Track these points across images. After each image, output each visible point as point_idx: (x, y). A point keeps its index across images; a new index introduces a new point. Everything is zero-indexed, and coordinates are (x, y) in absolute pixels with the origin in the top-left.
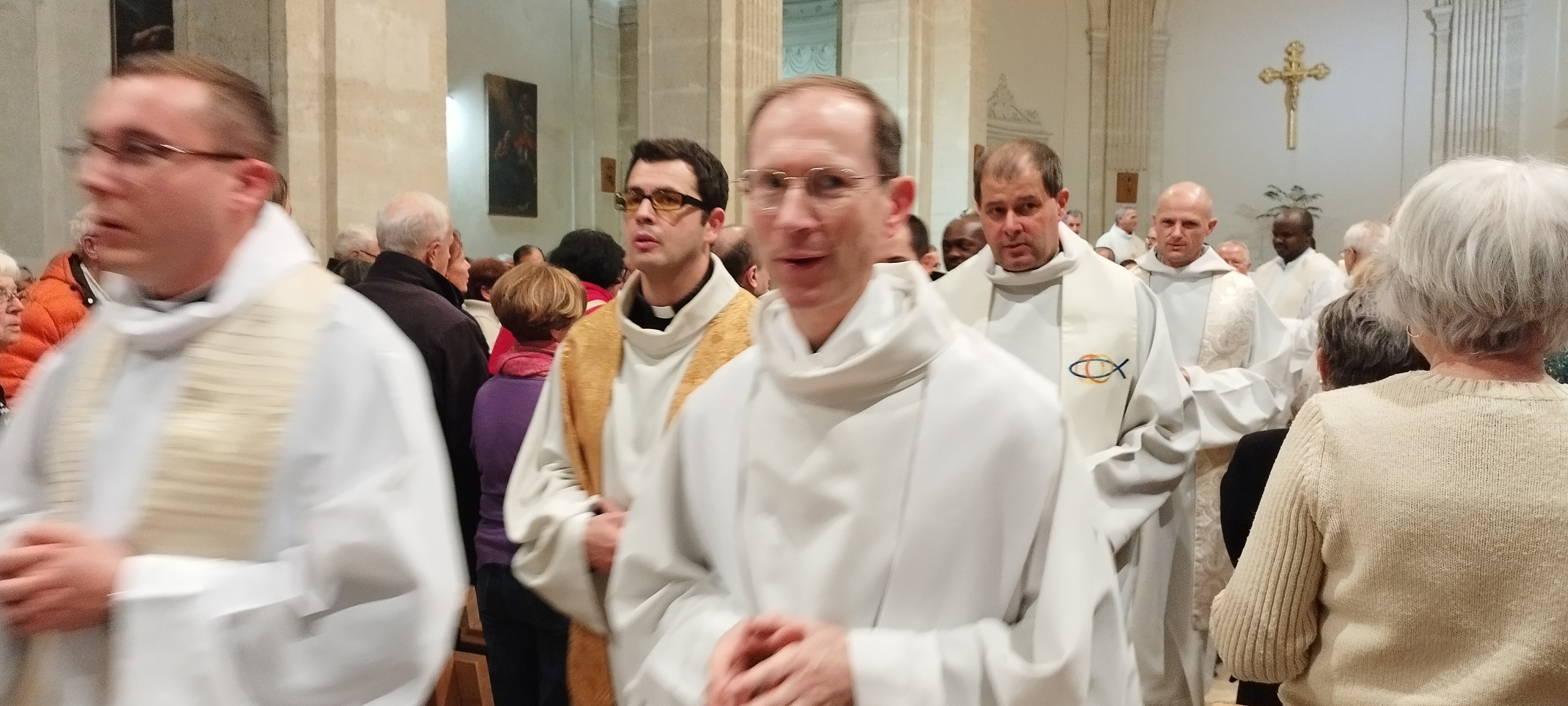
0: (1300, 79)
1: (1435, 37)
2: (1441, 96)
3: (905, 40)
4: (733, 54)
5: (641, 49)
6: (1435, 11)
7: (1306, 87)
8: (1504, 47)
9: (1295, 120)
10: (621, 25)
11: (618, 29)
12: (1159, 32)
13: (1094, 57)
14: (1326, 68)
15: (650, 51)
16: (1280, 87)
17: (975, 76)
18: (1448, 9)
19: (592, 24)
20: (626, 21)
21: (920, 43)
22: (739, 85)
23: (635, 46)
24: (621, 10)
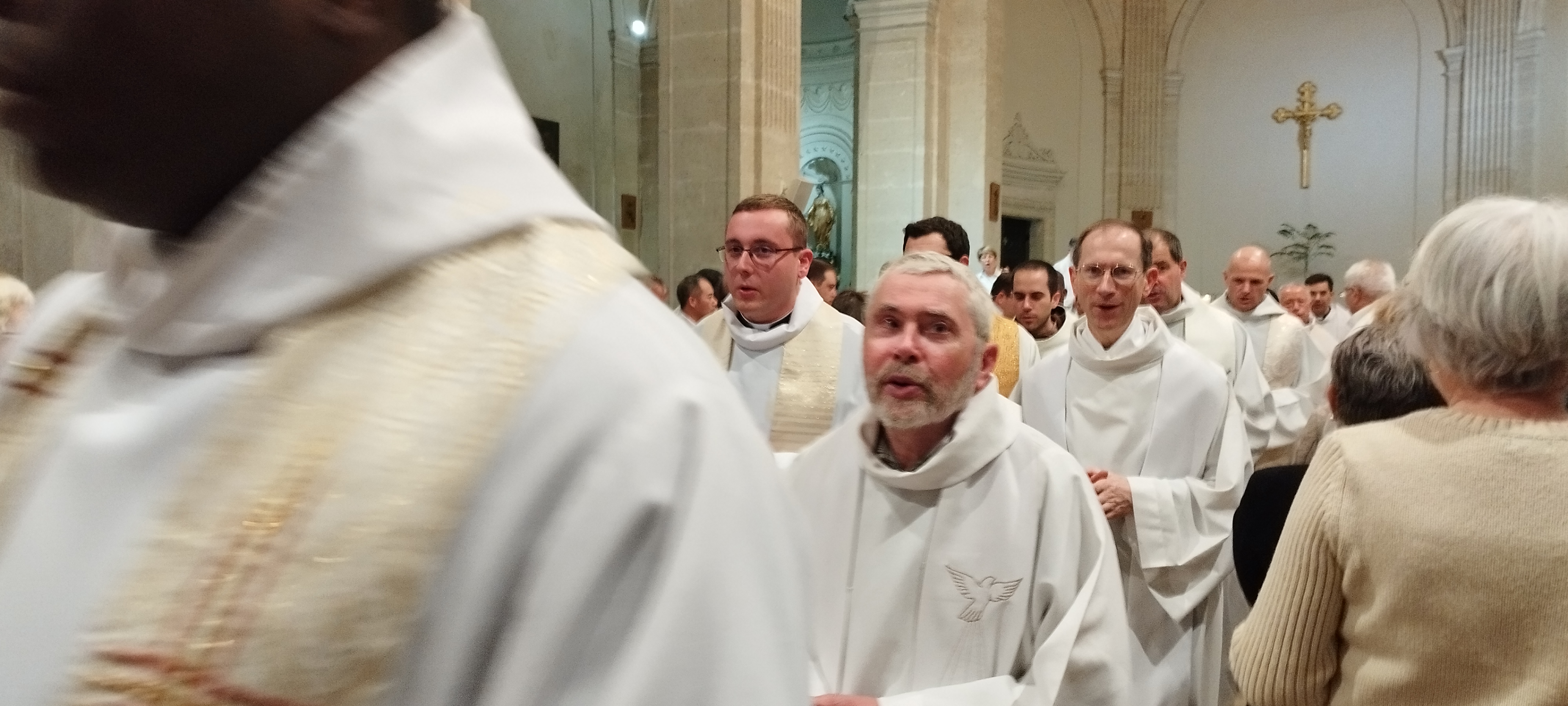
0: (1313, 119)
1: (1447, 77)
2: (1453, 135)
3: (921, 80)
4: (753, 93)
5: (661, 88)
6: (1447, 52)
7: (1319, 127)
8: (1516, 87)
9: (1308, 161)
10: (642, 65)
11: (638, 69)
12: (1173, 73)
13: (1109, 96)
14: (1339, 108)
15: (671, 91)
16: (1293, 127)
17: (991, 115)
18: (1459, 50)
20: (647, 60)
21: (936, 82)
22: (758, 123)
23: (656, 85)
24: (642, 50)
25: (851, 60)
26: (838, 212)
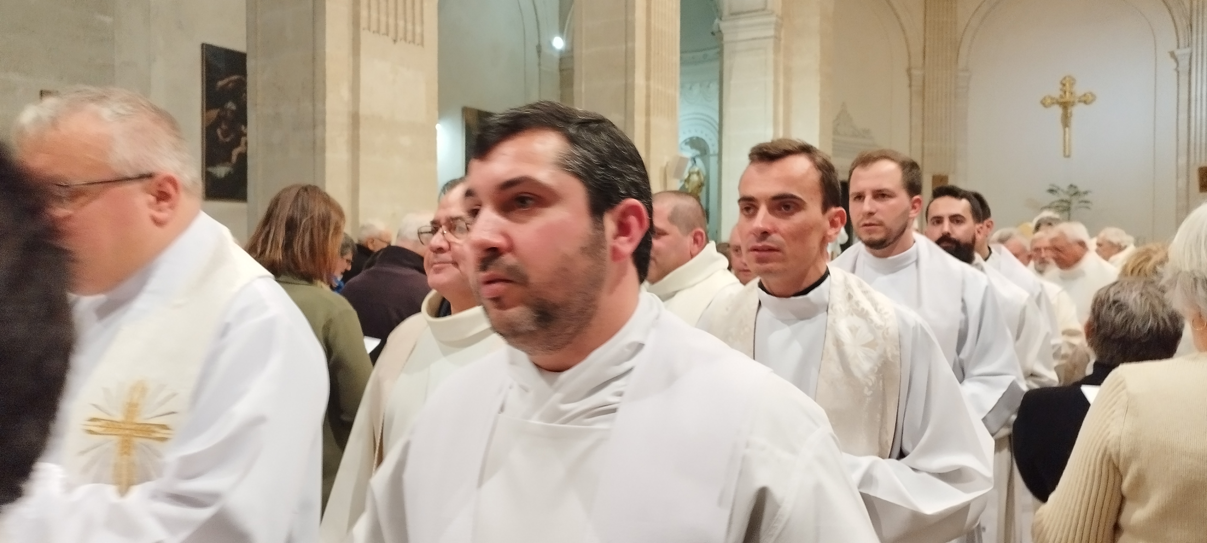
0: (1073, 104)
1: (1178, 72)
2: (1183, 116)
3: (770, 79)
4: (644, 91)
5: (576, 88)
6: (1178, 52)
7: (1077, 111)
9: (1070, 135)
10: (561, 70)
11: (558, 73)
12: (963, 70)
13: (914, 88)
14: (1093, 95)
15: (583, 91)
16: (1058, 111)
17: (824, 105)
18: (1188, 50)
19: (540, 70)
20: (564, 67)
21: (781, 80)
22: (648, 114)
23: (571, 85)
24: (561, 59)
25: (716, 64)
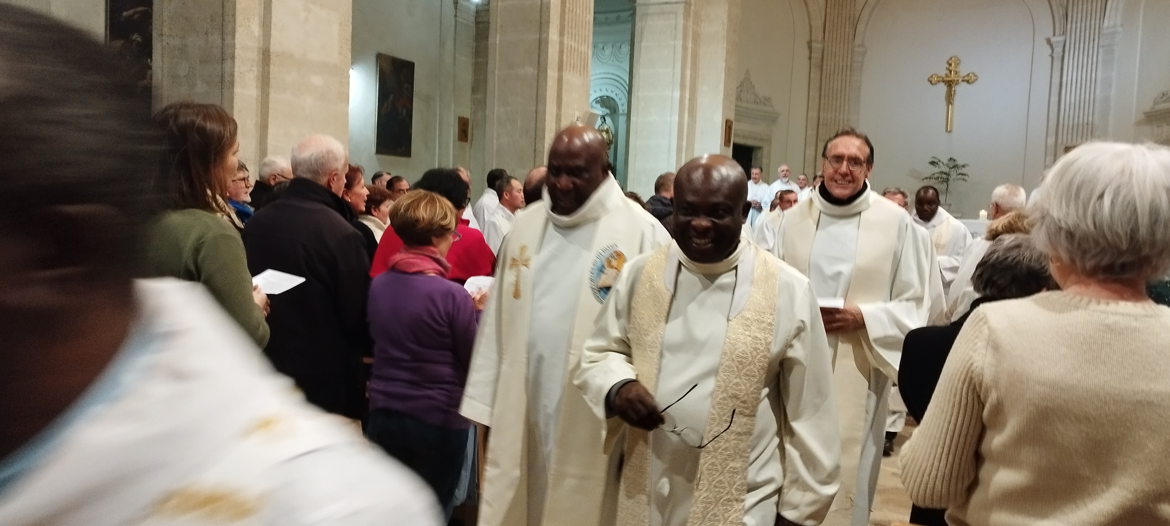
0: (957, 83)
1: (1052, 58)
2: (1054, 99)
3: (679, 43)
4: (557, 47)
5: (491, 40)
6: (1053, 40)
7: (961, 89)
8: (1100, 66)
9: (952, 112)
10: (477, 23)
11: (473, 25)
12: (859, 46)
13: (813, 61)
14: (975, 76)
15: (498, 42)
16: (942, 88)
17: (728, 71)
18: (1062, 38)
19: (456, 21)
20: (480, 19)
21: (690, 45)
22: (560, 69)
23: (487, 38)
24: (477, 12)
25: (629, 26)
26: (616, 136)
